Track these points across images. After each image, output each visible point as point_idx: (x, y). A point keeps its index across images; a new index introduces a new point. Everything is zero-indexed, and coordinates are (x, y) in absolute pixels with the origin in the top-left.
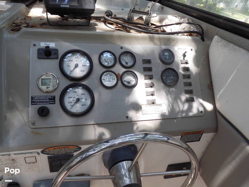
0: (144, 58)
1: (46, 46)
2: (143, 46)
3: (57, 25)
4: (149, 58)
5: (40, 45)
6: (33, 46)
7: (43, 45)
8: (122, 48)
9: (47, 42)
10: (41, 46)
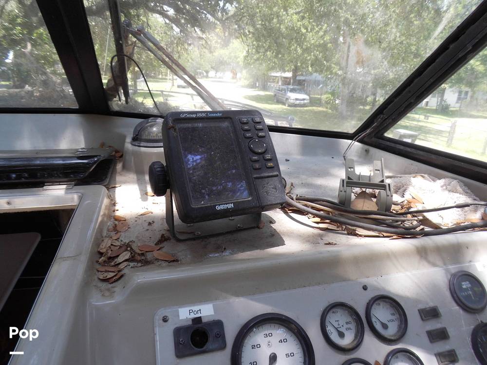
0: (422, 306)
1: (193, 316)
2: (408, 273)
3: (194, 239)
4: (431, 304)
5: (178, 316)
6: (161, 321)
7: (185, 314)
8: (365, 288)
9: (194, 305)
10: (181, 318)
